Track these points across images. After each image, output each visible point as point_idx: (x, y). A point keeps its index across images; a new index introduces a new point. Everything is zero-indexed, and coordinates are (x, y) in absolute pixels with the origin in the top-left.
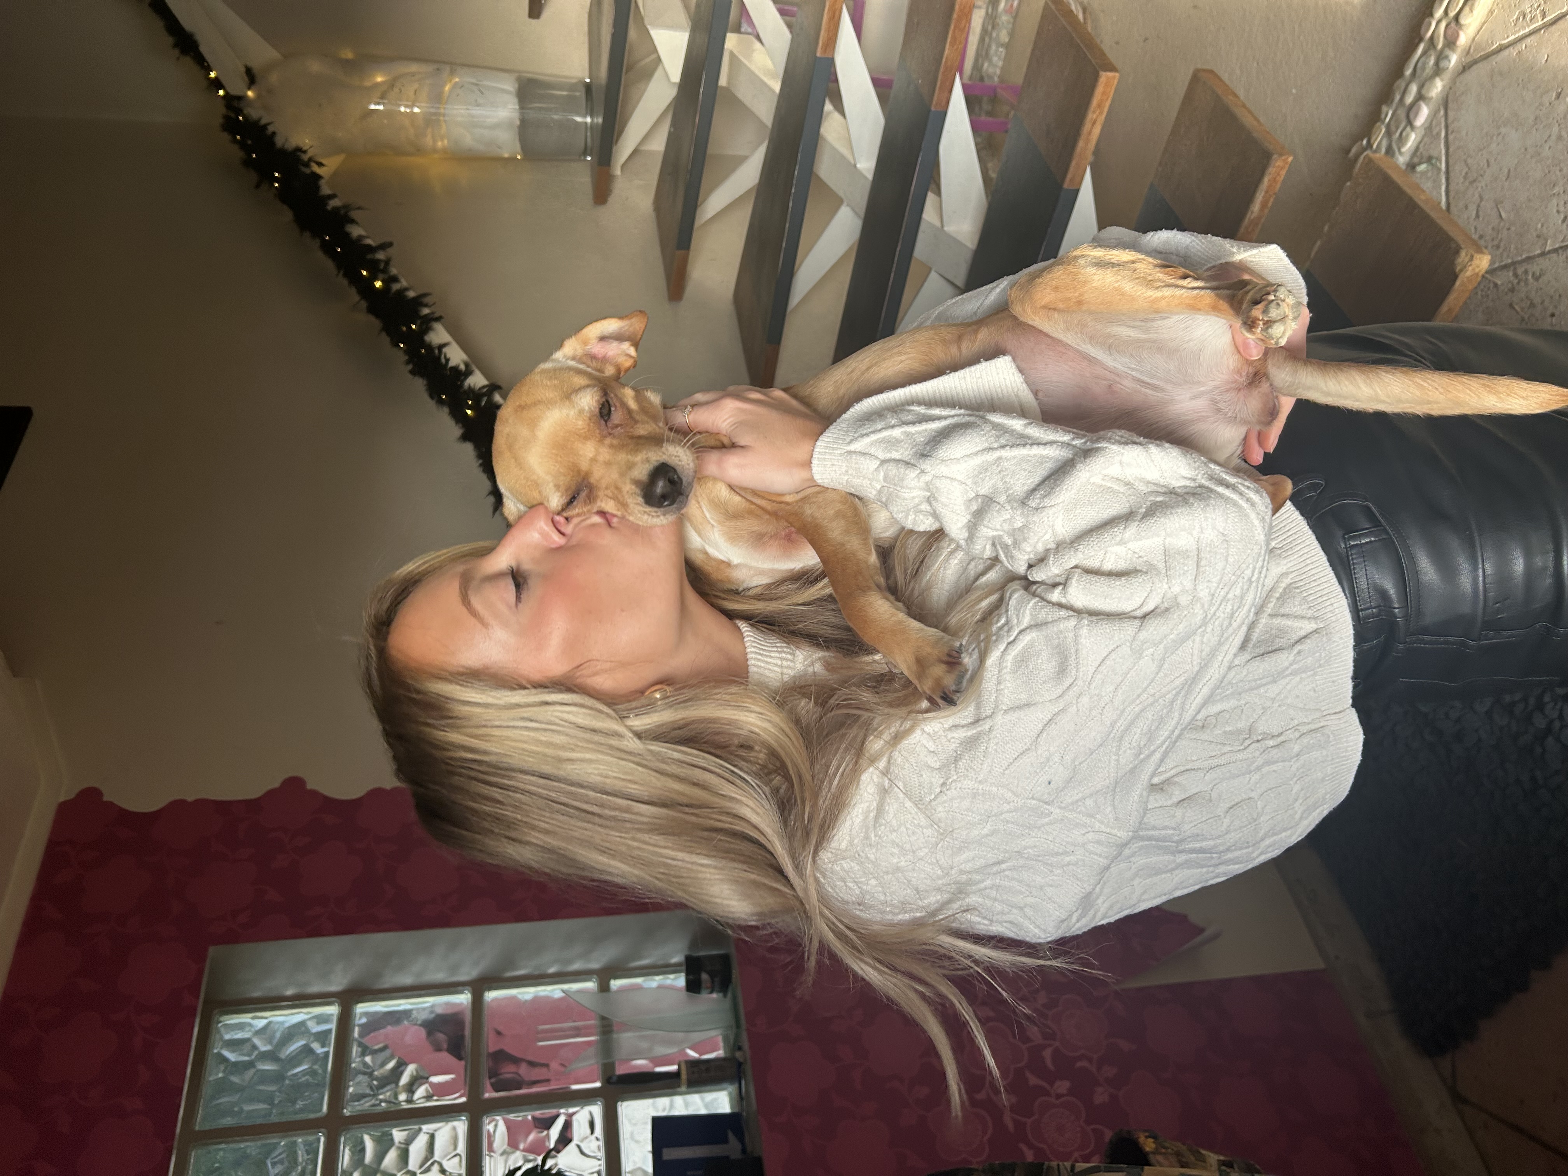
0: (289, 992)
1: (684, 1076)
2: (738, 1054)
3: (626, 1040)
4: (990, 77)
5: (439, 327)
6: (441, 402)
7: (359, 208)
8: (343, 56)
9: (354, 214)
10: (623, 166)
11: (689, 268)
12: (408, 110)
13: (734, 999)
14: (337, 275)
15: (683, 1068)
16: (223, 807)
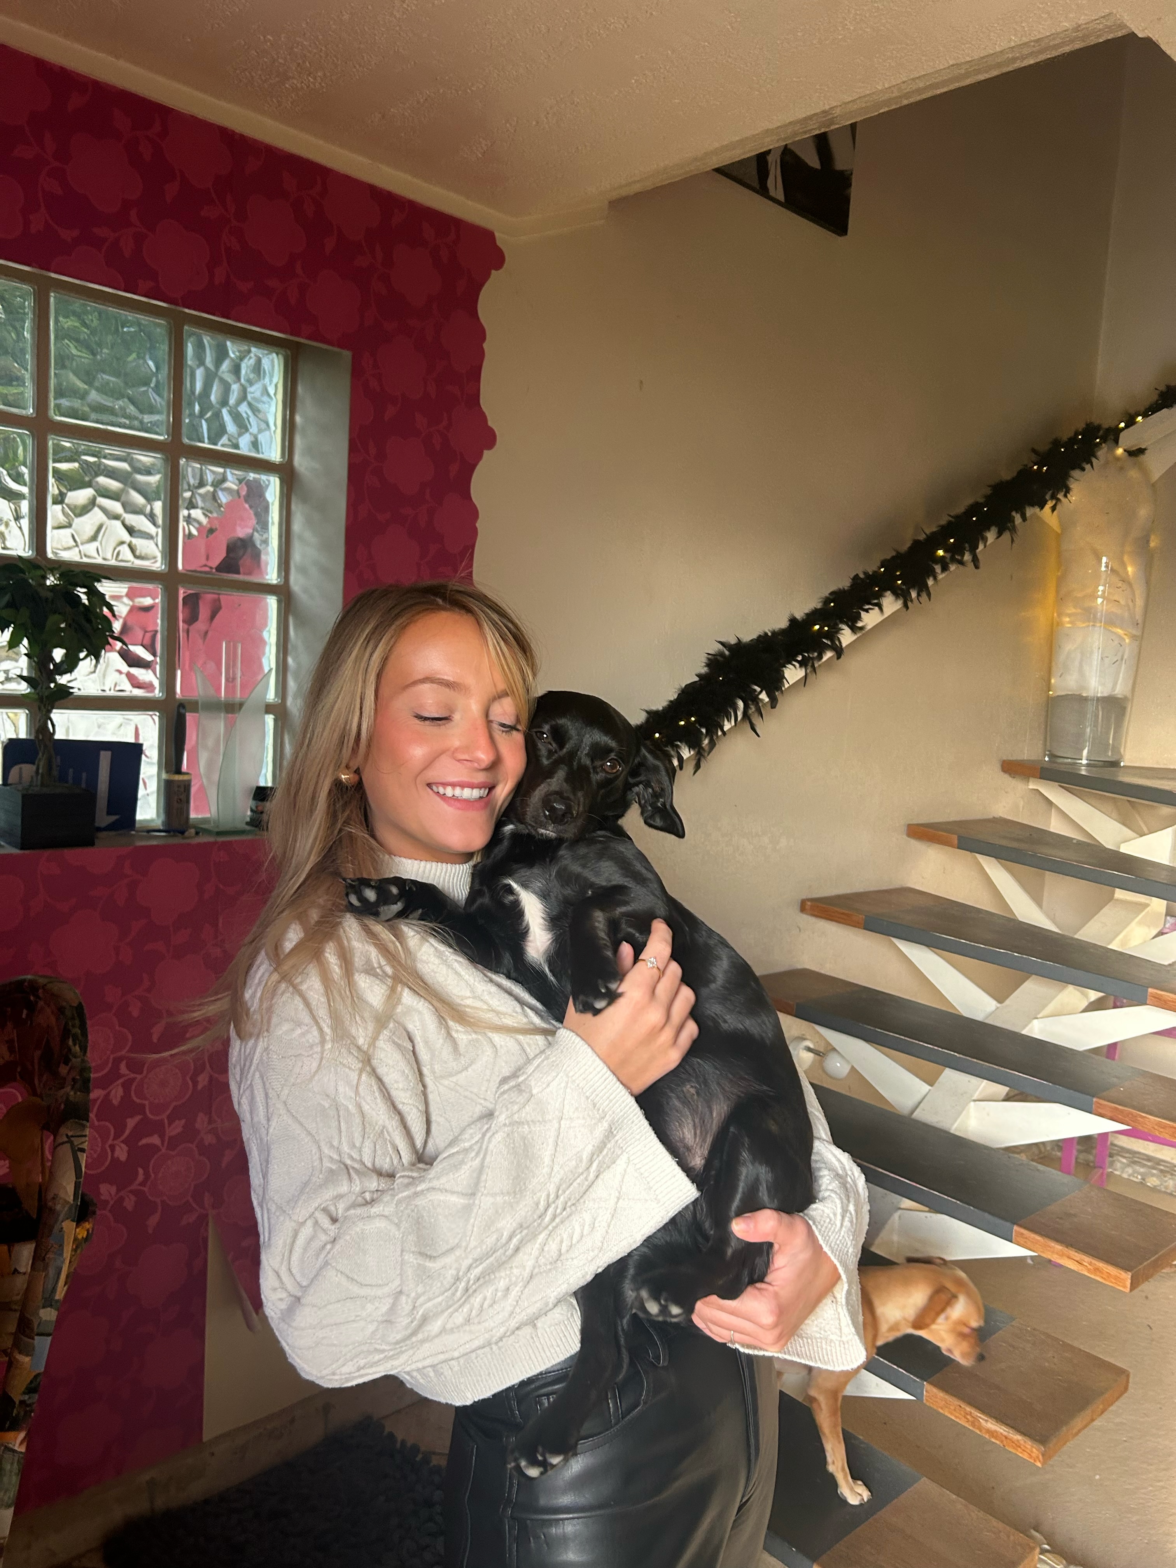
0: (298, 419)
1: (177, 777)
2: (192, 831)
3: (217, 725)
4: (1112, 1164)
5: (899, 605)
6: (827, 601)
7: (1013, 541)
8: (1153, 537)
9: (1006, 536)
10: (1037, 790)
11: (937, 846)
12: (1100, 593)
13: (242, 832)
14: (950, 516)
15: (185, 778)
16: (475, 374)
